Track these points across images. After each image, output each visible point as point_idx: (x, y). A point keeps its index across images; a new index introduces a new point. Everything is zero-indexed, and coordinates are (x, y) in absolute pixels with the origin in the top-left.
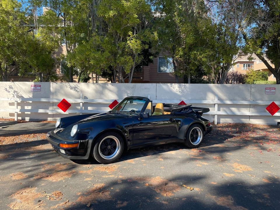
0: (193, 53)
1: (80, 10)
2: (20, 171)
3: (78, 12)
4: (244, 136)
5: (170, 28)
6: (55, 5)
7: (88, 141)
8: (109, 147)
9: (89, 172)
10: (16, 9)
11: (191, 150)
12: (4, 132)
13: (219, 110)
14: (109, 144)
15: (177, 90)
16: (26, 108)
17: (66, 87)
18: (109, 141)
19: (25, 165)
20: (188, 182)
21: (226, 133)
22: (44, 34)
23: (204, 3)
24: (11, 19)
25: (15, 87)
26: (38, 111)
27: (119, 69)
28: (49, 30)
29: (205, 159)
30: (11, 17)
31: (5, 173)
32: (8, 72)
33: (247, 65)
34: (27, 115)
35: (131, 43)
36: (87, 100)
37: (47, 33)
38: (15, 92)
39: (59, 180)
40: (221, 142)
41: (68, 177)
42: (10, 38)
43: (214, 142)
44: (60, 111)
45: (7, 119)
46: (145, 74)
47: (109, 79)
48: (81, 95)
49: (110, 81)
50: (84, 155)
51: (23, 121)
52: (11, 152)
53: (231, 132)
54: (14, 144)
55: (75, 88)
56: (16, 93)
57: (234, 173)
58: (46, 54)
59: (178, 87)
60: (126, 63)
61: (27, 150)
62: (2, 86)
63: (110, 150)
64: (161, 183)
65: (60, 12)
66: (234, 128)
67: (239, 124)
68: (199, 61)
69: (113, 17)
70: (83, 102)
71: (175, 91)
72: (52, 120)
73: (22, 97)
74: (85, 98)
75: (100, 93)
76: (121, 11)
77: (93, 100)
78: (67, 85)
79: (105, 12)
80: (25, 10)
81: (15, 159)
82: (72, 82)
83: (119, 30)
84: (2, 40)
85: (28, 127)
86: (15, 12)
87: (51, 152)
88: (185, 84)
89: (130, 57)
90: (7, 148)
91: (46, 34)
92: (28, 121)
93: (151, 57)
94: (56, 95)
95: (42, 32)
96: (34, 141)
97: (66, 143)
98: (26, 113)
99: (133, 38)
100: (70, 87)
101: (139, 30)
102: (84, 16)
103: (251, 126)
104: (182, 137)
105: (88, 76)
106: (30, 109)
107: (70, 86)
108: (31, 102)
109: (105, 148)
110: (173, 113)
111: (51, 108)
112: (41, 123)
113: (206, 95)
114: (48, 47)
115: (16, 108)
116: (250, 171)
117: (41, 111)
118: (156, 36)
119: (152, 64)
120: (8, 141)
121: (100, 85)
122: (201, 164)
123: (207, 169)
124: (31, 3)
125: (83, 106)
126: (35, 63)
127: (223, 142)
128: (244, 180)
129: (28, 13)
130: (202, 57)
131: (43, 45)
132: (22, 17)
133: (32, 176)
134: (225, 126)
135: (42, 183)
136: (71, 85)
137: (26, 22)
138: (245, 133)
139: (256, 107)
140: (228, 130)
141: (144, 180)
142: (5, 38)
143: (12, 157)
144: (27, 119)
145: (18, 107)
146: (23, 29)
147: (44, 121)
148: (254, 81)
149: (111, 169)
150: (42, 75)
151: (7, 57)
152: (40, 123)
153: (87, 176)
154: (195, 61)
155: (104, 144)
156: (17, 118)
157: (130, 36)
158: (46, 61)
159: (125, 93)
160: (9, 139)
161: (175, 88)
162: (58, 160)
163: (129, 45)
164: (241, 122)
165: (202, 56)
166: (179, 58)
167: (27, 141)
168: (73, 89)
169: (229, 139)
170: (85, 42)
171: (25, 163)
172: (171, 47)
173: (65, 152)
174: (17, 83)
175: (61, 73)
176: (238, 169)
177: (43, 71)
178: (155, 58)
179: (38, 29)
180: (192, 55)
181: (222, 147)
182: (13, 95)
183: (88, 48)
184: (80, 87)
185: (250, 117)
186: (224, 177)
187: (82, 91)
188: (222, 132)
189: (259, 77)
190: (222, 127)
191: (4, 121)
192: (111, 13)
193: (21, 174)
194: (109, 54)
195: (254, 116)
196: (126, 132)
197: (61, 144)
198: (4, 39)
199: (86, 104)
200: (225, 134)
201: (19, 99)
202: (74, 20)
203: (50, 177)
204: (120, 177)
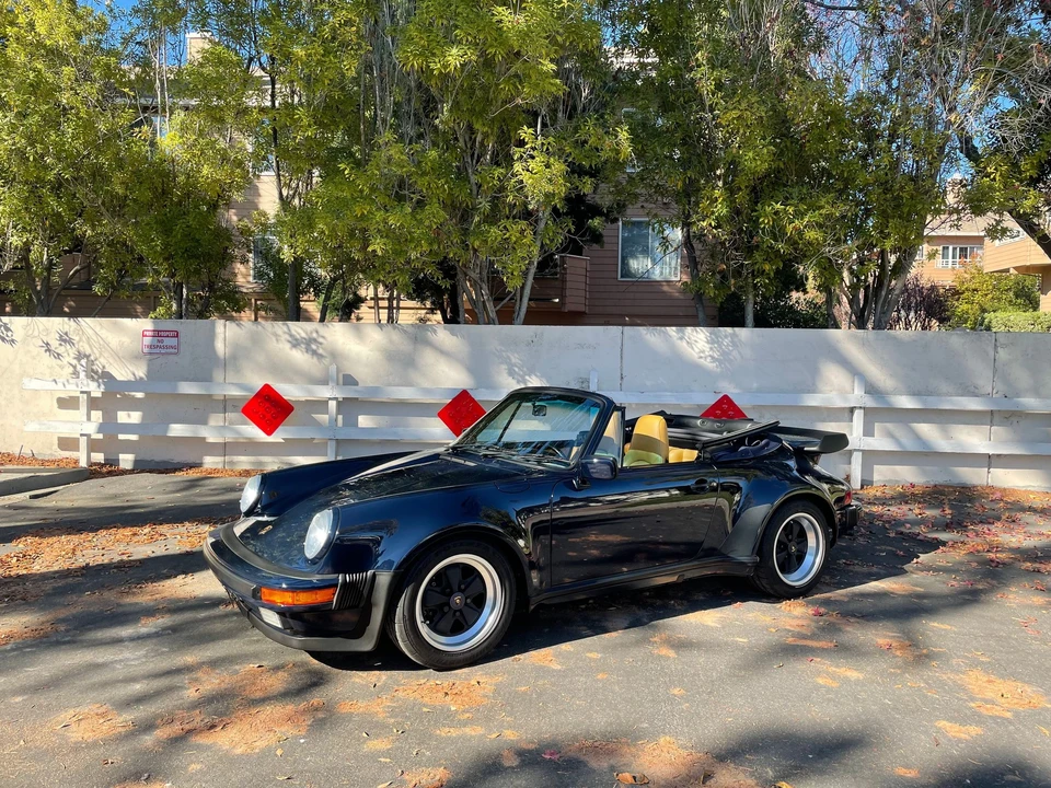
0: (768, 209)
1: (333, 45)
2: (102, 697)
3: (327, 52)
4: (979, 540)
5: (677, 113)
6: (236, 24)
7: (374, 575)
8: (457, 599)
9: (379, 709)
10: (86, 41)
11: (778, 605)
12: (39, 515)
13: (868, 432)
14: (456, 587)
15: (703, 352)
16: (123, 417)
17: (274, 339)
18: (455, 577)
19: (120, 672)
20: (796, 768)
21: (903, 529)
22: (194, 137)
23: (805, 16)
24: (69, 79)
25: (80, 340)
26: (166, 430)
27: (478, 271)
28: (214, 119)
29: (844, 650)
30: (66, 70)
31: (40, 706)
32: (55, 279)
33: (954, 249)
34: (127, 447)
35: (528, 170)
36: (356, 391)
37: (203, 130)
38: (80, 356)
39: (261, 744)
40: (894, 568)
41: (295, 732)
42: (65, 151)
43: (865, 569)
44: (253, 431)
45: (48, 461)
46: (568, 285)
47: (433, 303)
48: (333, 368)
49: (439, 312)
50: (358, 632)
51: (109, 469)
52: (65, 606)
53: (923, 522)
54: (76, 570)
55: (309, 344)
56: (84, 362)
57: (977, 718)
58: (201, 213)
59: (708, 342)
60: (505, 247)
61: (129, 600)
62: (30, 332)
63: (460, 611)
64: (684, 771)
65: (253, 52)
66: (931, 506)
67: (948, 487)
68: (792, 242)
69: (462, 72)
70: (340, 396)
71: (696, 356)
72: (220, 466)
73: (106, 377)
74: (349, 381)
75: (403, 362)
76: (491, 46)
77: (376, 390)
78: (280, 332)
79: (428, 53)
80: (123, 43)
81: (81, 641)
82: (298, 319)
83: (480, 121)
84: (31, 159)
85: (129, 494)
86: (85, 53)
87: (222, 609)
88: (736, 329)
89: (523, 224)
90: (48, 586)
91: (201, 134)
92: (129, 466)
93: (596, 222)
94: (238, 370)
95: (184, 129)
96: (153, 555)
97: (284, 586)
98: (121, 437)
99: (535, 153)
100: (290, 339)
101: (554, 120)
102: (350, 67)
103: (998, 495)
104: (743, 553)
105: (355, 294)
106: (136, 422)
107: (291, 336)
108: (140, 395)
109: (441, 606)
110: (708, 455)
111: (216, 420)
112: (179, 479)
113: (815, 372)
114: (208, 184)
115: (85, 418)
116: (1042, 709)
117: (177, 430)
118: (626, 144)
119: (595, 246)
120: (52, 555)
121: (405, 332)
122: (833, 677)
123: (864, 700)
124: (146, 17)
125: (338, 412)
126: (157, 245)
127: (901, 572)
128: (1027, 756)
129: (132, 55)
130: (805, 227)
131: (188, 176)
132: (109, 68)
133: (148, 726)
134: (892, 498)
135: (192, 762)
136: (294, 333)
137: (126, 90)
138: (979, 528)
139: (1015, 420)
140: (911, 516)
141: (611, 753)
142: (43, 149)
143: (67, 631)
144: (126, 460)
145: (93, 412)
146: (113, 118)
147: (191, 467)
148: (984, 311)
149: (467, 696)
150: (184, 290)
151: (51, 225)
152: (175, 480)
153: (374, 728)
154: (776, 241)
155: (438, 589)
156: (89, 457)
157: (527, 143)
158: (198, 241)
159: (502, 363)
160: (55, 545)
161: (697, 342)
162: (251, 649)
163: (520, 177)
164: (955, 481)
165: (802, 222)
166: (716, 228)
167: (125, 558)
168: (303, 346)
169: (923, 557)
170: (352, 168)
171: (121, 661)
172: (680, 184)
173: (283, 623)
174: (88, 323)
175: (251, 279)
176: (992, 702)
177: (189, 277)
178: (609, 225)
179: (170, 115)
180: (766, 216)
181: (903, 596)
182: (75, 367)
183: (361, 191)
184: (329, 339)
185: (990, 461)
186: (942, 741)
187: (335, 355)
188: (889, 522)
189: (1004, 297)
190: (884, 501)
191: (37, 467)
192: (454, 57)
193: (102, 715)
194: (442, 212)
195: (1006, 455)
196: (518, 533)
197: (263, 590)
198: (42, 156)
199: (349, 406)
200: (902, 533)
201: (95, 384)
202: (310, 82)
203: (223, 733)
204: (510, 735)
